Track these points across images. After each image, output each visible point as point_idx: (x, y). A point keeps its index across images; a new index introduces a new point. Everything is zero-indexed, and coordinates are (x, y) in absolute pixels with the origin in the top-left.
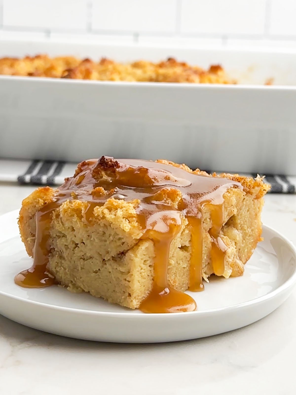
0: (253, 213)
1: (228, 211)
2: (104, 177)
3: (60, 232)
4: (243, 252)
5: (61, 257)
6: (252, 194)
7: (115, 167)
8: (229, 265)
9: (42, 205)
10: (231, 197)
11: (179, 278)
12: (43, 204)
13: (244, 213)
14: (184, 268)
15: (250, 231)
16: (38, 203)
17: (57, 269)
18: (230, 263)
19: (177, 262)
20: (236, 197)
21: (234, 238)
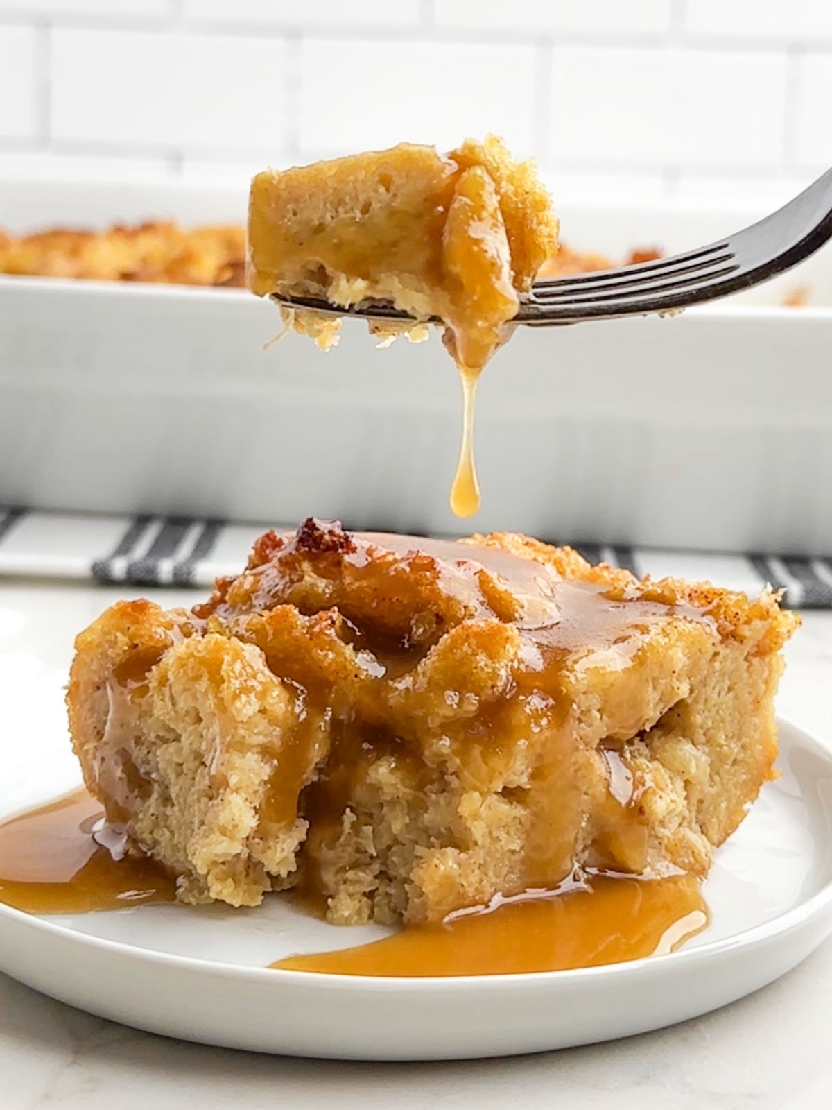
0: (747, 695)
1: (660, 688)
2: (307, 578)
3: (169, 730)
4: (711, 808)
5: (166, 800)
6: (742, 642)
7: (340, 551)
8: (663, 846)
9: (125, 651)
10: (671, 649)
11: (493, 880)
12: (126, 648)
13: (715, 696)
14: (513, 852)
15: (736, 750)
16: (114, 644)
17: (155, 834)
18: (665, 841)
19: (490, 833)
20: (688, 647)
21: (682, 770)
